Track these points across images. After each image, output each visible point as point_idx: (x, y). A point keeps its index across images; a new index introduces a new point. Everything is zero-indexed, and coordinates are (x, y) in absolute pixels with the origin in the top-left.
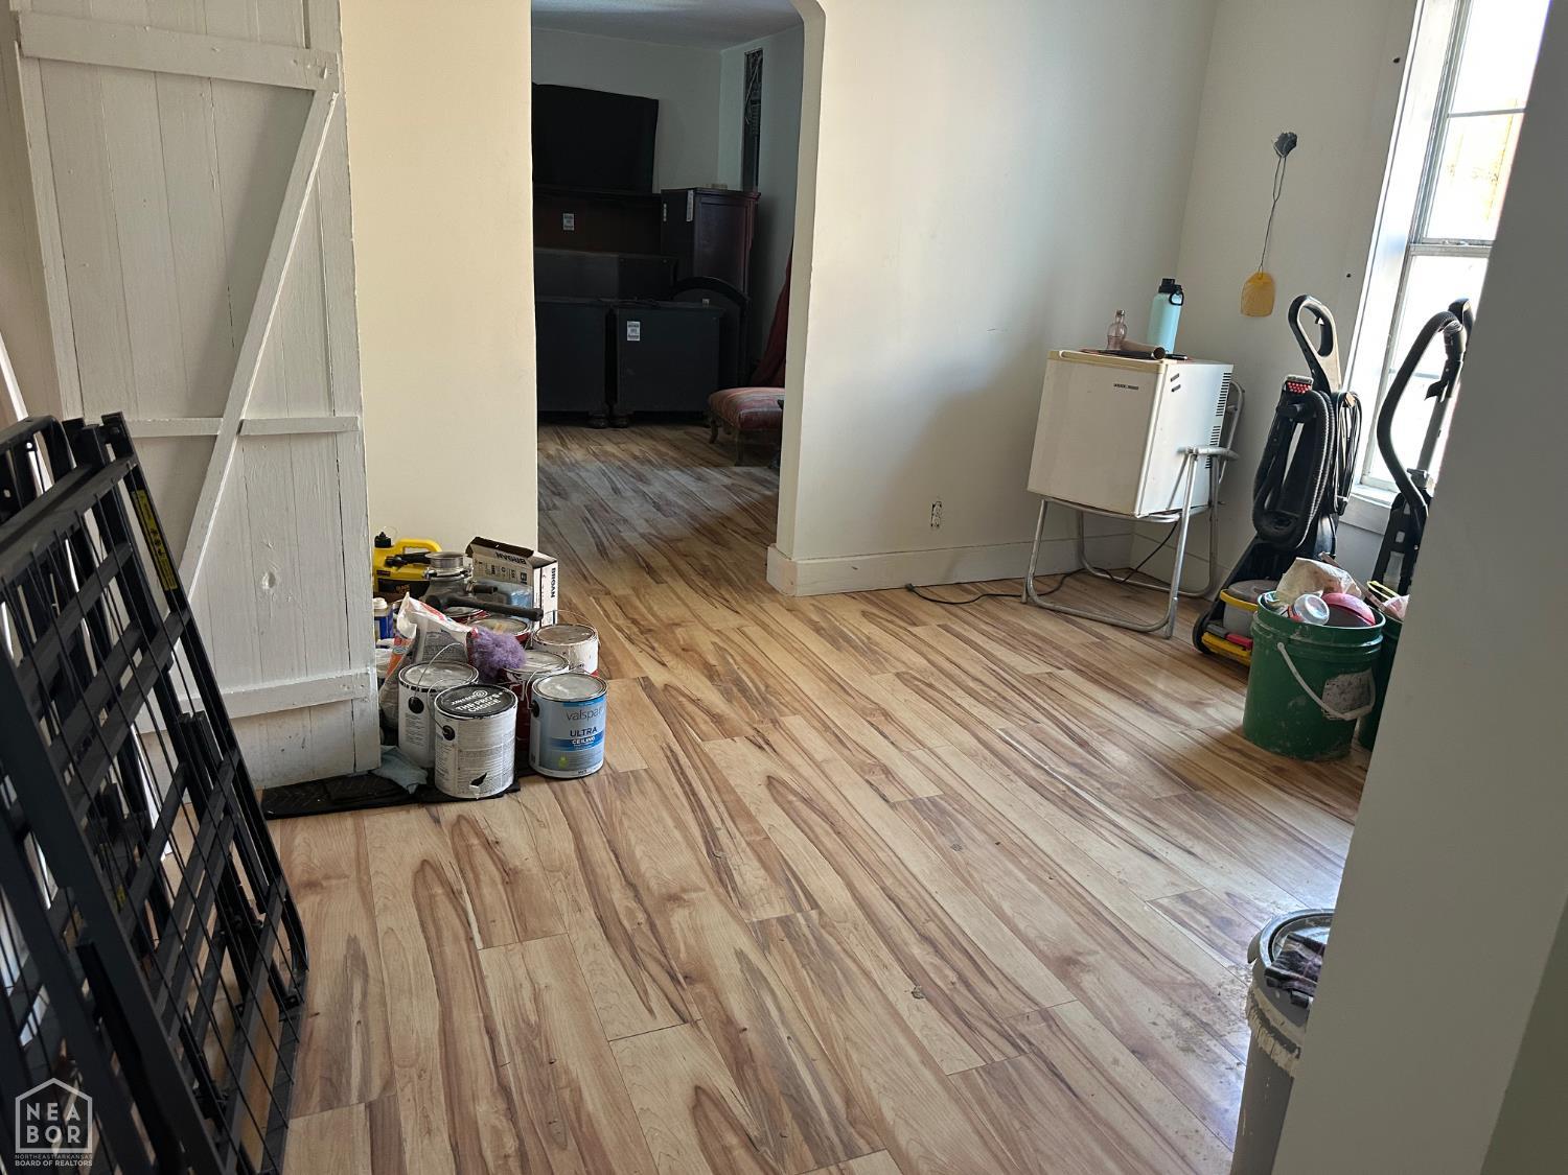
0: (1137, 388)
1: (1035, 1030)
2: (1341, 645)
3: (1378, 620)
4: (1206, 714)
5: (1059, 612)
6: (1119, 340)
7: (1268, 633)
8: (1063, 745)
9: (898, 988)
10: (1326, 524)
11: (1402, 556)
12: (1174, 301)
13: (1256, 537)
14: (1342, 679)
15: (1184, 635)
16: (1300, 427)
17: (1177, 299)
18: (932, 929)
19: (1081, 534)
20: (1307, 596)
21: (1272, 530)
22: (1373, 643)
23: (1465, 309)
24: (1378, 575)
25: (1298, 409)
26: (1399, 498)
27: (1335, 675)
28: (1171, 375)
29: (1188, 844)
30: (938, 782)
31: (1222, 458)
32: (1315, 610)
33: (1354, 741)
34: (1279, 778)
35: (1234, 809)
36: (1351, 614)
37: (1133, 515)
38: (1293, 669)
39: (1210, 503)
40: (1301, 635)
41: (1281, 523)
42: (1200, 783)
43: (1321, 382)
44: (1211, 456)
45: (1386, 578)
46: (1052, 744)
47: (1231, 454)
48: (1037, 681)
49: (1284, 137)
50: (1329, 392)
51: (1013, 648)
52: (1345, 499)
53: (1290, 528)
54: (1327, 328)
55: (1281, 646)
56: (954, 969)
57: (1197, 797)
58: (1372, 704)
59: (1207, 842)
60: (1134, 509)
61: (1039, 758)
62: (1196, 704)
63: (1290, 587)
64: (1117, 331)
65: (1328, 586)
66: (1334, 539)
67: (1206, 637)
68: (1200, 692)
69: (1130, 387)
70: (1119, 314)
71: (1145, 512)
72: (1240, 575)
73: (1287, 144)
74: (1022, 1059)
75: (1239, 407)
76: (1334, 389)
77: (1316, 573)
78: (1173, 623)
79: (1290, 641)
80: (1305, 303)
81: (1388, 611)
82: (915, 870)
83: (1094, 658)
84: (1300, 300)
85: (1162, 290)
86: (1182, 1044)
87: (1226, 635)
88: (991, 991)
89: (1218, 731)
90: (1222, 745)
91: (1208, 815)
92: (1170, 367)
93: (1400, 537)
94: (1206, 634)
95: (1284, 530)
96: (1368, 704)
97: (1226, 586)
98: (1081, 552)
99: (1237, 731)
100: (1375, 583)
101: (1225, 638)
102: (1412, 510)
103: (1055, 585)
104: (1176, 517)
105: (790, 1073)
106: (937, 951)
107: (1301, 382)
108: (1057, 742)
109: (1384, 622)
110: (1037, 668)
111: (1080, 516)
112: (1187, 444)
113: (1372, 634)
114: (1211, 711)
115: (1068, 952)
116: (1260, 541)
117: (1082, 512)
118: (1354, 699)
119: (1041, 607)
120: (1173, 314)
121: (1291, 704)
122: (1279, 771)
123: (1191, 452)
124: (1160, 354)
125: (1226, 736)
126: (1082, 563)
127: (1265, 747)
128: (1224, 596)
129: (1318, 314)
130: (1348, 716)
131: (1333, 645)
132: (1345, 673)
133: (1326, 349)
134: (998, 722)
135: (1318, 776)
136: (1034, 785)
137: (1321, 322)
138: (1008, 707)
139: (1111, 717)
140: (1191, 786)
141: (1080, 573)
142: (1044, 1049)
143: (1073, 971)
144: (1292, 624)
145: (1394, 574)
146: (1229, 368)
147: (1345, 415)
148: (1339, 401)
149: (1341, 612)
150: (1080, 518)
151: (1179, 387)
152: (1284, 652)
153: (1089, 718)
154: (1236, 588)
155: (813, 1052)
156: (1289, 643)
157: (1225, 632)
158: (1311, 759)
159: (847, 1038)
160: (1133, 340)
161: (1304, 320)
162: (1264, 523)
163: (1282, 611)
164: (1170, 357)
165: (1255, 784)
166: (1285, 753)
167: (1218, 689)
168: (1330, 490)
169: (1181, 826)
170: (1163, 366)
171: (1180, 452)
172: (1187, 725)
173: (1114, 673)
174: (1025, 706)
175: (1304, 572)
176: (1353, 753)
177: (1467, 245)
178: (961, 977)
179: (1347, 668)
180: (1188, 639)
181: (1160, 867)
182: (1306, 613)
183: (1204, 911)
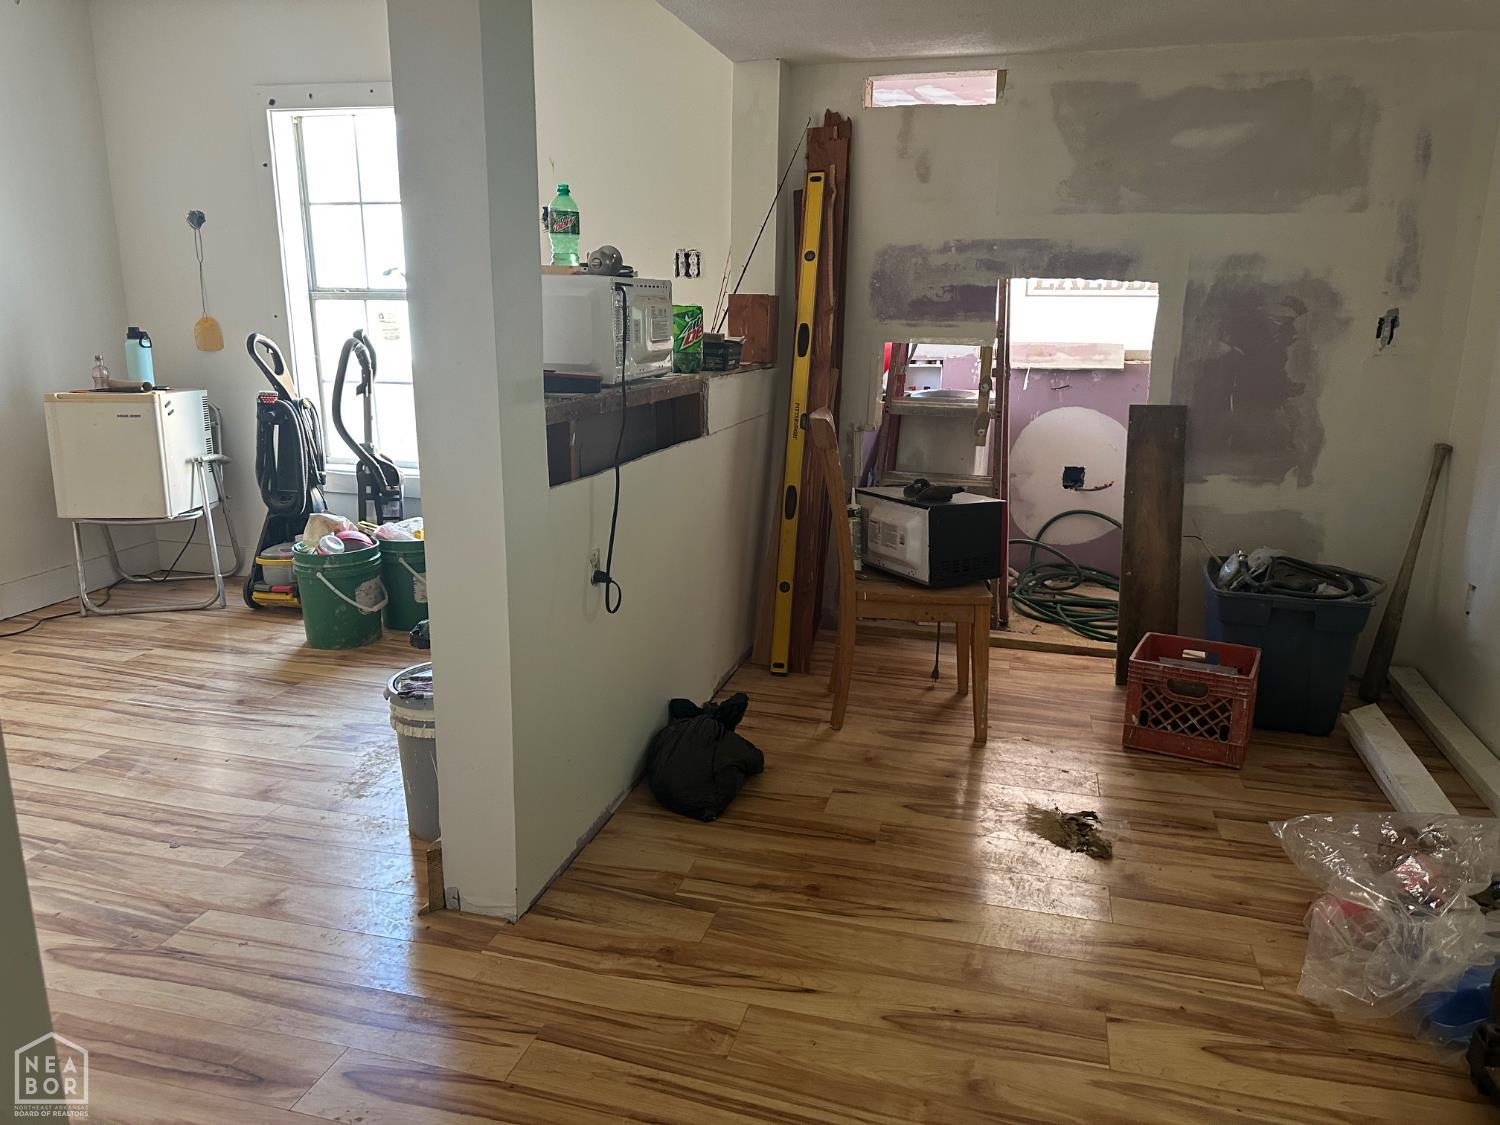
0: (139, 416)
1: (266, 827)
2: (357, 563)
3: (374, 543)
4: (277, 643)
5: (120, 614)
6: (104, 380)
7: (307, 569)
8: (186, 692)
9: (161, 850)
10: (315, 493)
11: (373, 502)
12: (143, 344)
13: (269, 514)
14: (365, 585)
15: (237, 602)
16: (277, 427)
17: (146, 343)
18: (160, 815)
19: (111, 548)
20: (326, 537)
21: (279, 504)
22: (376, 557)
23: (363, 335)
24: (362, 517)
25: (273, 414)
26: (359, 465)
27: (359, 585)
28: (163, 404)
29: (307, 712)
30: (100, 745)
31: (220, 462)
32: (334, 546)
33: (383, 628)
34: (344, 661)
35: (326, 686)
36: (358, 542)
37: (167, 518)
38: (332, 588)
39: (220, 499)
40: (331, 563)
41: (283, 499)
42: (295, 681)
43: (284, 394)
44: (211, 462)
45: (368, 518)
46: (177, 695)
47: (225, 458)
48: (137, 663)
49: (192, 214)
50: (290, 400)
51: (102, 649)
52: (323, 473)
53: (293, 500)
54: (276, 356)
55: (319, 575)
56: (191, 826)
57: (298, 688)
58: (387, 597)
59: (317, 707)
60: (166, 512)
61: (173, 706)
62: (268, 640)
63: (312, 535)
64: (101, 373)
65: (336, 529)
66: (324, 502)
67: (255, 595)
68: (267, 633)
69: (132, 416)
70: (98, 359)
71: (175, 514)
72: (265, 545)
73: (197, 219)
74: (268, 841)
75: (219, 422)
76: (293, 398)
77: (325, 521)
78: (224, 595)
79: (324, 569)
80: (256, 340)
81: (378, 536)
82: (122, 796)
83: (173, 635)
84: (252, 338)
85: (130, 336)
86: (356, 795)
87: (271, 588)
88: (223, 824)
89: (294, 650)
90: (300, 655)
91: (311, 695)
92: (162, 397)
93: (369, 490)
94: (254, 593)
95: (289, 503)
96: (384, 598)
97: (258, 554)
98: (115, 565)
99: (304, 646)
100: (363, 522)
101: (270, 591)
102: (370, 470)
103: (104, 598)
104: (200, 513)
105: (112, 915)
106: (172, 824)
107: (269, 395)
108: (179, 692)
109: (378, 543)
110: (132, 655)
111: (105, 530)
112: (192, 455)
113: (373, 552)
114: (280, 641)
115: (262, 788)
116: (272, 516)
117: (106, 525)
118: (375, 597)
119: (106, 615)
120: (146, 355)
121: (337, 612)
122: (344, 658)
123: (196, 460)
124: (147, 387)
125: (300, 651)
126: (119, 574)
127: (329, 648)
128: (259, 561)
129: (268, 346)
130: (375, 609)
131: (352, 564)
132: (365, 581)
133: (280, 370)
134: (125, 697)
135: (369, 652)
136: (178, 721)
137: (271, 351)
138: (124, 685)
139: (211, 666)
140: (292, 684)
141: (121, 582)
142: (277, 832)
143: (273, 795)
144: (322, 558)
145: (371, 515)
146: (205, 393)
147: (306, 413)
148: (299, 405)
149: (349, 542)
150: (105, 532)
151: (172, 411)
152: (323, 579)
153: (195, 671)
154: (267, 553)
155: (122, 900)
156: (323, 571)
157: (268, 587)
158: (360, 645)
159: (141, 884)
160: (116, 379)
161: (259, 350)
162: (273, 501)
163: (312, 551)
164: (155, 389)
165: (333, 669)
166: (343, 647)
167: (278, 627)
168: (311, 468)
169: (295, 705)
170: (156, 396)
171: (187, 462)
172: (270, 653)
173: (195, 640)
174: (139, 680)
175: (317, 523)
176: (384, 634)
177: (348, 292)
178: (198, 827)
179: (365, 577)
180: (243, 605)
181: (296, 729)
182: (329, 548)
183: (336, 738)
